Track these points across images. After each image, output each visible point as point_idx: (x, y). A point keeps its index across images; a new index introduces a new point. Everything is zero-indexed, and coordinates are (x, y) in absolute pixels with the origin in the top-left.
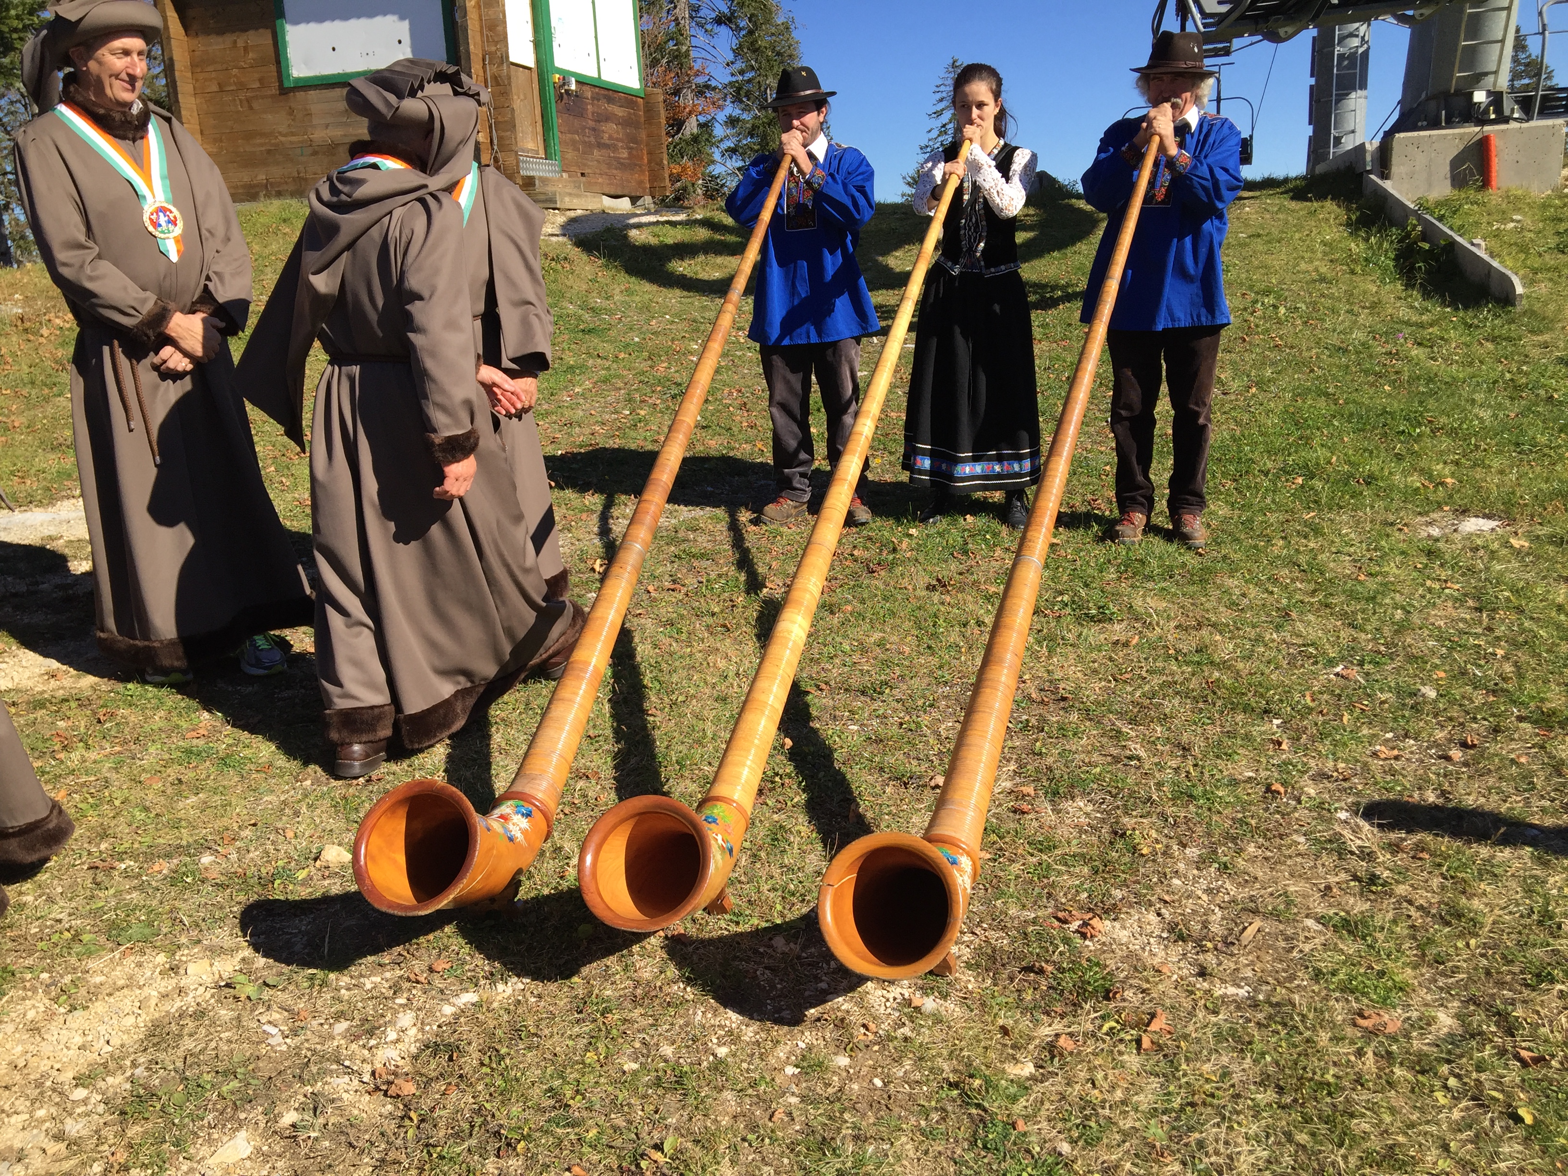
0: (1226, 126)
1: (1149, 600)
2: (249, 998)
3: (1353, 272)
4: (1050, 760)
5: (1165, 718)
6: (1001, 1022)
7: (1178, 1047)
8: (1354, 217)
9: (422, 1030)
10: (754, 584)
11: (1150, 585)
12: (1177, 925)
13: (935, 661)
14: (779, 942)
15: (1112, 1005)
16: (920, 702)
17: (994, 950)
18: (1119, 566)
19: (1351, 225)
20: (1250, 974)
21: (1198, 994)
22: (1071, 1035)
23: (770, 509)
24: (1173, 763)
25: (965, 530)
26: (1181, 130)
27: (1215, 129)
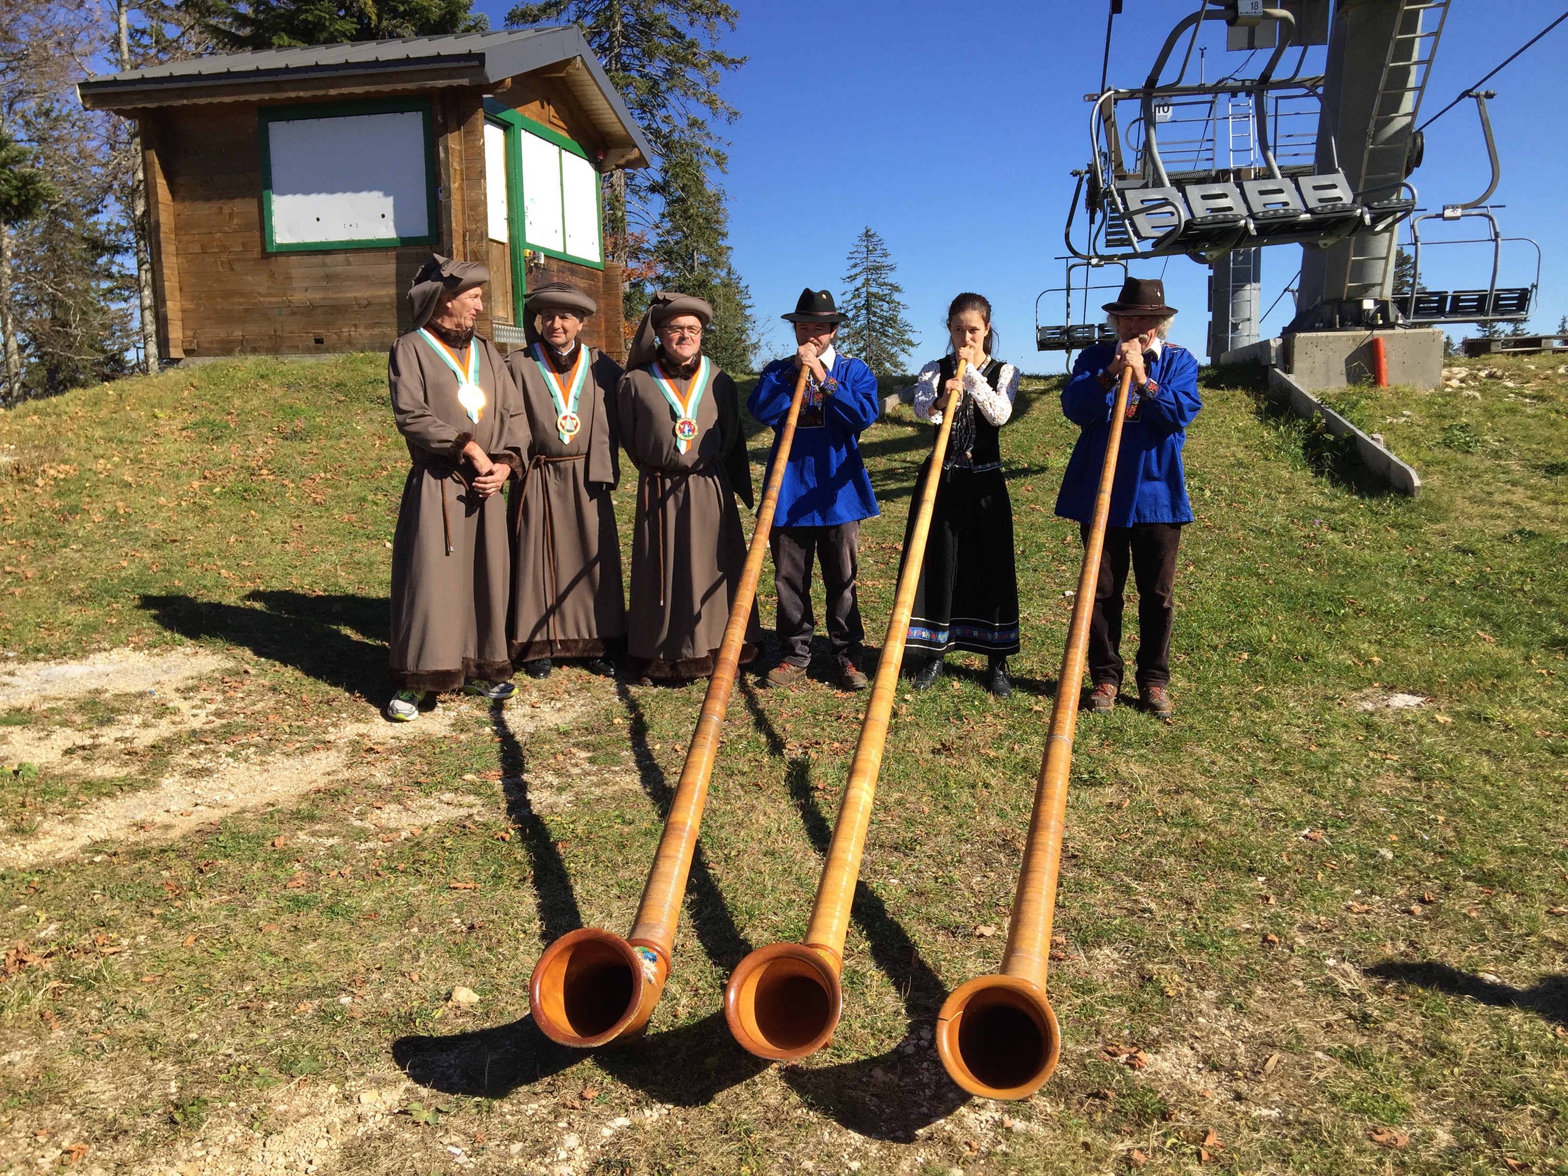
0: (1185, 355)
1: (1132, 765)
2: (427, 1123)
3: (1266, 458)
4: (1073, 913)
5: (1165, 876)
6: (1081, 1139)
7: (1232, 1158)
8: (1263, 407)
9: (587, 1149)
10: (776, 746)
11: (1129, 752)
12: (1209, 1057)
13: (953, 821)
14: (878, 1073)
15: (1171, 1124)
16: (949, 858)
17: (1061, 1078)
18: (1100, 733)
19: (1261, 413)
20: (1277, 1098)
21: (1239, 1115)
22: (1141, 1150)
23: (775, 673)
24: (1181, 916)
25: (954, 697)
26: (1149, 357)
27: (1176, 358)
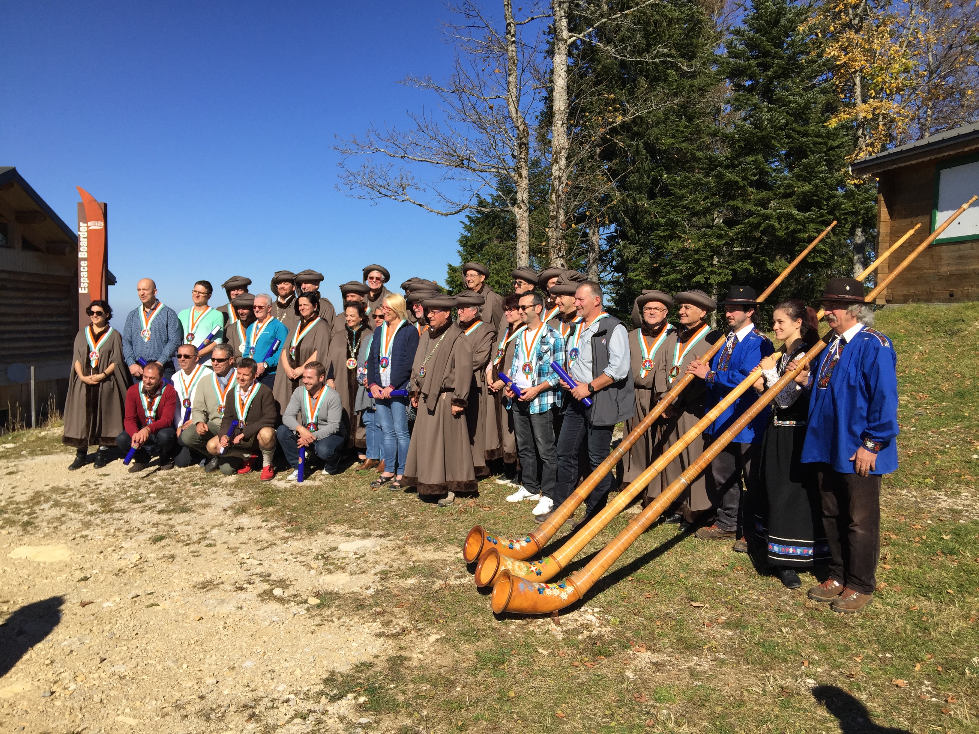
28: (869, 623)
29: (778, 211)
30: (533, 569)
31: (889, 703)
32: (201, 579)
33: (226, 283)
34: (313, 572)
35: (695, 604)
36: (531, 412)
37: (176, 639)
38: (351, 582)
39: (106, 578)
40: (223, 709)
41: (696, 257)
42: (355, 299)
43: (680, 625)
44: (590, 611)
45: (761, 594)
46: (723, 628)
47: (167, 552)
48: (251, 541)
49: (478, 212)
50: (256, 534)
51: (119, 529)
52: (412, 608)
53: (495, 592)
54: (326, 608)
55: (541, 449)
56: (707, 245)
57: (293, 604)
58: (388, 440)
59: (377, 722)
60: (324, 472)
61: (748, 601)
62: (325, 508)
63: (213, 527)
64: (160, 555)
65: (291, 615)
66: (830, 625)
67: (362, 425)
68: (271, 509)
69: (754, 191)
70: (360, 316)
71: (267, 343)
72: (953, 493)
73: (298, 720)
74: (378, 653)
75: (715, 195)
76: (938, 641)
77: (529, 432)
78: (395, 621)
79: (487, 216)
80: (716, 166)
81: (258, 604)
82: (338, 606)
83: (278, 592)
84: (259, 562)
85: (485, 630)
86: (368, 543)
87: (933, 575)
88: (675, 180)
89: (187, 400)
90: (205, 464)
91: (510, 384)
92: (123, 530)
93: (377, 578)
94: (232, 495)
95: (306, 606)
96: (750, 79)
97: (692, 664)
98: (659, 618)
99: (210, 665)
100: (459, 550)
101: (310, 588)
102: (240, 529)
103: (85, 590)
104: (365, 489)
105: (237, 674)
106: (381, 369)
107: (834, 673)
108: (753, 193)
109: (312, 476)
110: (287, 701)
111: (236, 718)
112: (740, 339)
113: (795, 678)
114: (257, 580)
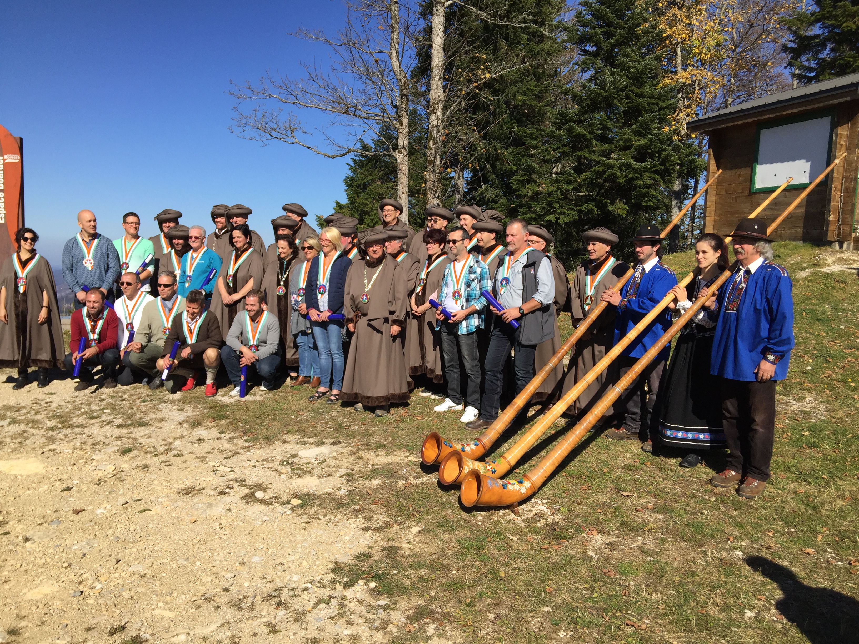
28: (768, 505)
29: (620, 161)
30: (489, 468)
31: (808, 568)
32: (183, 486)
33: (159, 215)
34: (283, 476)
35: (625, 494)
36: (460, 333)
37: (179, 540)
38: (321, 484)
39: (88, 488)
40: (250, 600)
41: (549, 199)
42: (285, 232)
43: (618, 511)
44: (539, 502)
45: (675, 484)
46: (653, 512)
47: (139, 462)
48: (215, 451)
49: (362, 155)
50: (218, 444)
51: (85, 443)
52: (387, 504)
53: (463, 488)
54: (309, 507)
55: (467, 365)
56: (558, 188)
57: (276, 505)
58: (324, 359)
59: (395, 603)
60: (263, 388)
61: (667, 490)
62: (274, 420)
63: (175, 439)
64: (134, 466)
65: (279, 515)
66: (738, 506)
67: (296, 346)
68: (223, 422)
69: (598, 143)
70: (291, 248)
71: (204, 272)
72: (800, 398)
73: (323, 606)
74: (371, 545)
75: (565, 146)
76: (827, 517)
77: (455, 350)
78: (376, 517)
79: (370, 159)
80: (567, 121)
81: (245, 506)
82: (320, 505)
83: (259, 495)
84: (230, 469)
85: (459, 521)
86: (325, 450)
87: (807, 464)
88: (525, 132)
89: (130, 325)
90: (148, 383)
91: (440, 308)
92: (89, 444)
93: (344, 480)
94: (182, 410)
95: (290, 506)
96: (595, 45)
97: (639, 543)
98: (598, 506)
99: (221, 561)
100: (408, 454)
101: (287, 491)
102: (200, 440)
103: (71, 499)
104: (304, 402)
105: (250, 568)
106: (319, 296)
107: (756, 546)
108: (598, 147)
109: (252, 391)
110: (306, 589)
111: (265, 607)
112: (647, 270)
113: (728, 551)
114: (236, 485)
